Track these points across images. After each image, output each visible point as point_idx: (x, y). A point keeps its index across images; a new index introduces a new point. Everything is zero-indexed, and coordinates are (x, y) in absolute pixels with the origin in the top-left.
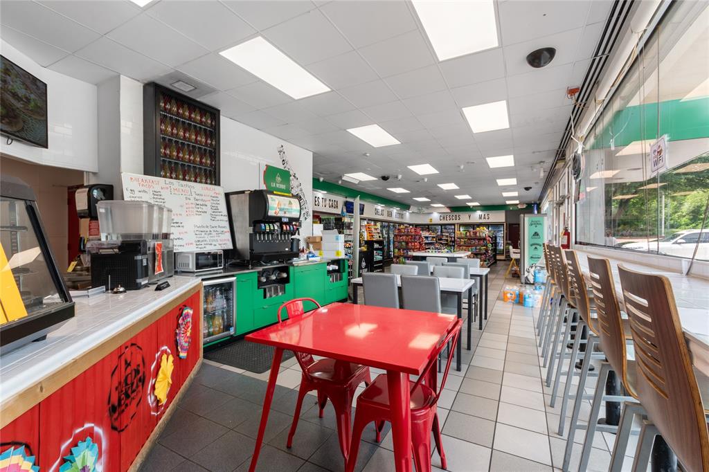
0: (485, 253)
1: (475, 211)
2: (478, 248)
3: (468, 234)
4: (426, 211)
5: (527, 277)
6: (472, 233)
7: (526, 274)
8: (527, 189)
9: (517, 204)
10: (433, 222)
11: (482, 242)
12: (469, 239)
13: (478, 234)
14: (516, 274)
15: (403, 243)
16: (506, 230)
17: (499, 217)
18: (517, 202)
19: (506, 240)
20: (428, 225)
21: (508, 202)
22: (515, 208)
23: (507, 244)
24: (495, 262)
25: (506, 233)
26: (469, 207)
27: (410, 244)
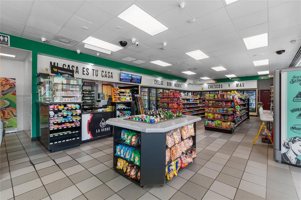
0: (233, 114)
1: (233, 81)
2: (225, 109)
3: (216, 97)
4: (199, 83)
5: (284, 154)
6: (219, 95)
7: (284, 150)
8: (279, 52)
9: (268, 75)
10: (204, 90)
11: (229, 104)
12: (217, 101)
13: (225, 97)
14: (266, 139)
15: (165, 104)
16: (258, 94)
17: (253, 85)
18: (267, 72)
19: (258, 101)
20: (201, 92)
21: (260, 73)
22: (266, 78)
23: (259, 104)
24: (248, 118)
25: (258, 97)
26: (228, 79)
27: (170, 105)
